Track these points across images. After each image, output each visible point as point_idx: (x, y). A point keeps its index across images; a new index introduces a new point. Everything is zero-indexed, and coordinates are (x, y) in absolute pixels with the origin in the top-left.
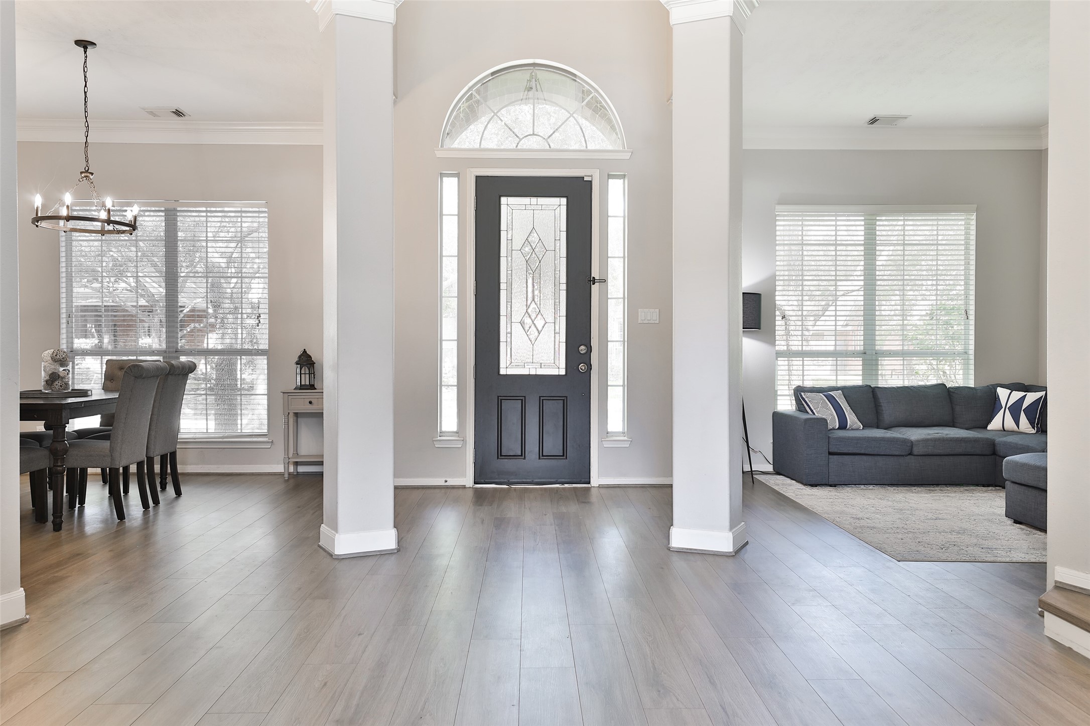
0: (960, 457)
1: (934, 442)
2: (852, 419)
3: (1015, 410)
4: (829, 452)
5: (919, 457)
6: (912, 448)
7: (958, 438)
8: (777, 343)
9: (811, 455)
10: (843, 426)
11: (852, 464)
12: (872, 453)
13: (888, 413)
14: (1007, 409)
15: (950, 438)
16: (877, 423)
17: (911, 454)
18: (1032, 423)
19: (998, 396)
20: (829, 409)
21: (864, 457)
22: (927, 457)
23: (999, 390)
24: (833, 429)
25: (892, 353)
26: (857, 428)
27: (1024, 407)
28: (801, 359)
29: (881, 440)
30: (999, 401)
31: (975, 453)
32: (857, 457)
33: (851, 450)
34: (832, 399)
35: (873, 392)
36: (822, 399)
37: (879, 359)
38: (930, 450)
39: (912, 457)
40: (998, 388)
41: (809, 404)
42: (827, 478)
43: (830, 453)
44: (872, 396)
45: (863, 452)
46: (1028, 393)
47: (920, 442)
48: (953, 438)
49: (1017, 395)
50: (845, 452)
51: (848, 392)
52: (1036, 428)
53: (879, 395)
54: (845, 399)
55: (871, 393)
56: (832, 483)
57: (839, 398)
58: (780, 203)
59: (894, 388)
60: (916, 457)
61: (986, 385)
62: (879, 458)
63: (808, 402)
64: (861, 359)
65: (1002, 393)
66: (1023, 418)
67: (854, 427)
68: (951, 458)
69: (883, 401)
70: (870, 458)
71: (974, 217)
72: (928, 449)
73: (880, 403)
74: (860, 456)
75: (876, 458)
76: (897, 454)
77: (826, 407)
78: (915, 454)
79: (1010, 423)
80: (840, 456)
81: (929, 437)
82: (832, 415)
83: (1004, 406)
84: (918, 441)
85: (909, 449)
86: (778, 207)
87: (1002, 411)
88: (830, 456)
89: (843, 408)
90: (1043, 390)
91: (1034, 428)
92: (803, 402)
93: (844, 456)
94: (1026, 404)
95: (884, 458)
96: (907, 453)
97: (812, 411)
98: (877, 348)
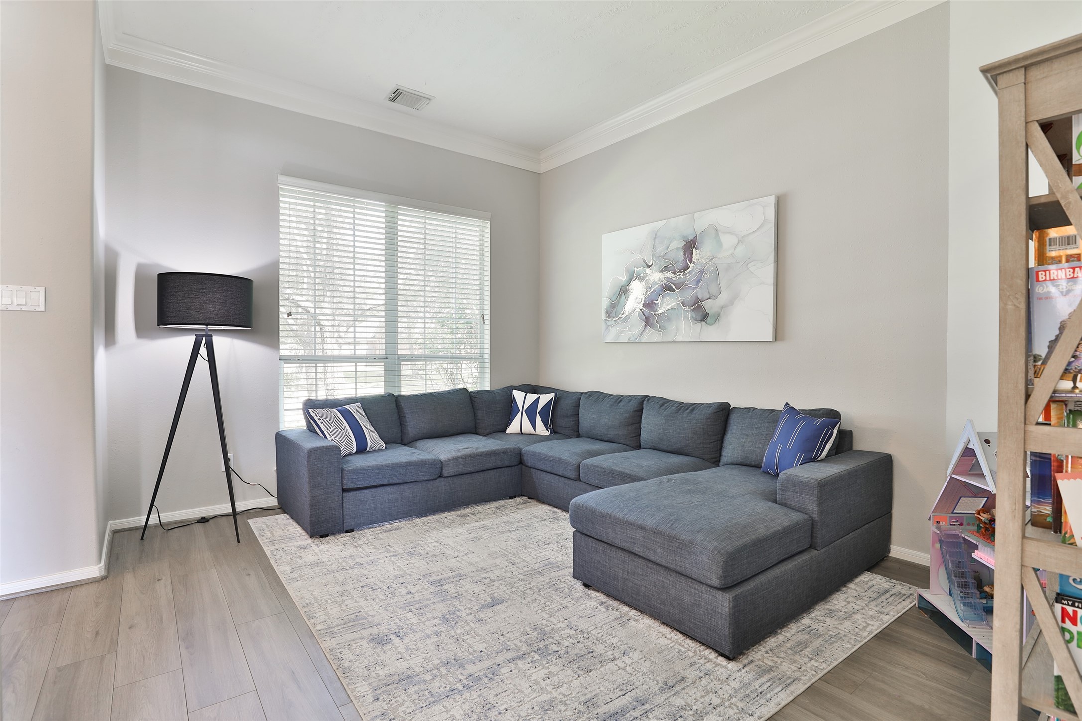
0: (489, 471)
1: (464, 459)
2: (372, 438)
3: (531, 412)
4: (342, 489)
5: (449, 478)
6: (442, 469)
7: (488, 451)
8: (282, 346)
9: (318, 496)
10: (362, 449)
11: (373, 500)
12: (398, 482)
13: (413, 425)
14: (524, 412)
15: (480, 452)
16: (401, 436)
17: (441, 476)
18: (546, 425)
19: (514, 399)
20: (344, 429)
21: (388, 489)
22: (457, 477)
23: (515, 393)
24: (350, 454)
25: (414, 358)
26: (379, 448)
27: (538, 410)
28: (314, 365)
29: (407, 465)
30: (515, 404)
31: (504, 466)
32: (379, 490)
33: (372, 482)
34: (347, 415)
35: (396, 401)
36: (336, 416)
37: (402, 363)
38: (461, 469)
39: (442, 479)
40: (514, 391)
41: (319, 423)
42: (342, 523)
43: (344, 491)
44: (395, 406)
45: (386, 482)
46: (541, 395)
47: (450, 461)
48: (484, 452)
49: (531, 398)
50: (363, 486)
51: (369, 405)
52: (549, 430)
53: (403, 404)
54: (364, 414)
55: (395, 403)
56: (348, 529)
57: (358, 412)
58: (285, 173)
59: (417, 395)
60: (446, 479)
61: (502, 388)
62: (406, 487)
63: (318, 421)
64: (383, 364)
65: (518, 395)
66: (539, 421)
67: (375, 448)
68: (481, 474)
69: (407, 412)
70: (394, 489)
71: (488, 225)
72: (459, 468)
73: (404, 414)
74: (382, 488)
75: (402, 487)
76: (426, 478)
77: (339, 425)
78: (446, 475)
79: (527, 427)
80: (357, 492)
81: (459, 454)
82: (348, 436)
83: (520, 409)
84: (449, 460)
85: (437, 469)
86: (282, 178)
87: (520, 414)
88: (345, 494)
89: (361, 424)
90: (552, 391)
91: (548, 430)
92: (312, 421)
93: (363, 491)
94: (540, 406)
95: (411, 485)
96: (437, 476)
97: (323, 432)
98: (400, 352)
